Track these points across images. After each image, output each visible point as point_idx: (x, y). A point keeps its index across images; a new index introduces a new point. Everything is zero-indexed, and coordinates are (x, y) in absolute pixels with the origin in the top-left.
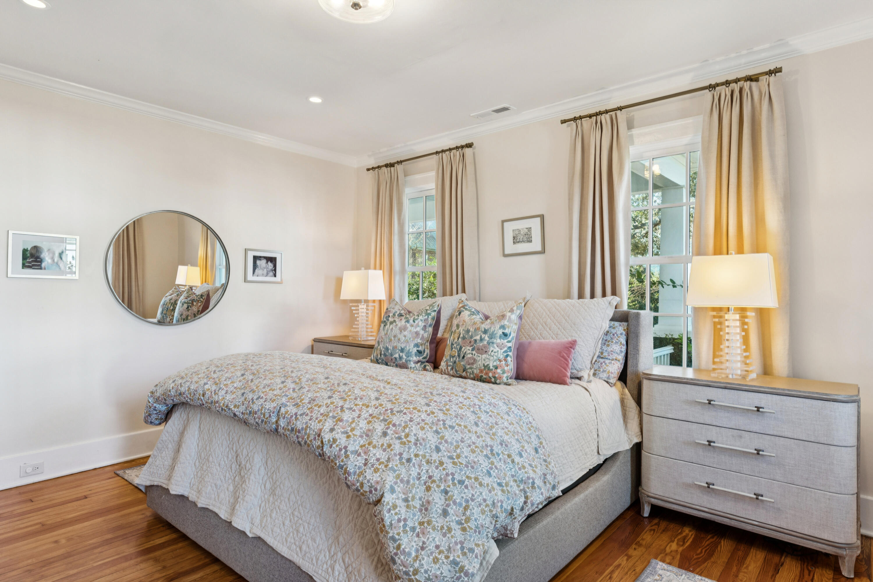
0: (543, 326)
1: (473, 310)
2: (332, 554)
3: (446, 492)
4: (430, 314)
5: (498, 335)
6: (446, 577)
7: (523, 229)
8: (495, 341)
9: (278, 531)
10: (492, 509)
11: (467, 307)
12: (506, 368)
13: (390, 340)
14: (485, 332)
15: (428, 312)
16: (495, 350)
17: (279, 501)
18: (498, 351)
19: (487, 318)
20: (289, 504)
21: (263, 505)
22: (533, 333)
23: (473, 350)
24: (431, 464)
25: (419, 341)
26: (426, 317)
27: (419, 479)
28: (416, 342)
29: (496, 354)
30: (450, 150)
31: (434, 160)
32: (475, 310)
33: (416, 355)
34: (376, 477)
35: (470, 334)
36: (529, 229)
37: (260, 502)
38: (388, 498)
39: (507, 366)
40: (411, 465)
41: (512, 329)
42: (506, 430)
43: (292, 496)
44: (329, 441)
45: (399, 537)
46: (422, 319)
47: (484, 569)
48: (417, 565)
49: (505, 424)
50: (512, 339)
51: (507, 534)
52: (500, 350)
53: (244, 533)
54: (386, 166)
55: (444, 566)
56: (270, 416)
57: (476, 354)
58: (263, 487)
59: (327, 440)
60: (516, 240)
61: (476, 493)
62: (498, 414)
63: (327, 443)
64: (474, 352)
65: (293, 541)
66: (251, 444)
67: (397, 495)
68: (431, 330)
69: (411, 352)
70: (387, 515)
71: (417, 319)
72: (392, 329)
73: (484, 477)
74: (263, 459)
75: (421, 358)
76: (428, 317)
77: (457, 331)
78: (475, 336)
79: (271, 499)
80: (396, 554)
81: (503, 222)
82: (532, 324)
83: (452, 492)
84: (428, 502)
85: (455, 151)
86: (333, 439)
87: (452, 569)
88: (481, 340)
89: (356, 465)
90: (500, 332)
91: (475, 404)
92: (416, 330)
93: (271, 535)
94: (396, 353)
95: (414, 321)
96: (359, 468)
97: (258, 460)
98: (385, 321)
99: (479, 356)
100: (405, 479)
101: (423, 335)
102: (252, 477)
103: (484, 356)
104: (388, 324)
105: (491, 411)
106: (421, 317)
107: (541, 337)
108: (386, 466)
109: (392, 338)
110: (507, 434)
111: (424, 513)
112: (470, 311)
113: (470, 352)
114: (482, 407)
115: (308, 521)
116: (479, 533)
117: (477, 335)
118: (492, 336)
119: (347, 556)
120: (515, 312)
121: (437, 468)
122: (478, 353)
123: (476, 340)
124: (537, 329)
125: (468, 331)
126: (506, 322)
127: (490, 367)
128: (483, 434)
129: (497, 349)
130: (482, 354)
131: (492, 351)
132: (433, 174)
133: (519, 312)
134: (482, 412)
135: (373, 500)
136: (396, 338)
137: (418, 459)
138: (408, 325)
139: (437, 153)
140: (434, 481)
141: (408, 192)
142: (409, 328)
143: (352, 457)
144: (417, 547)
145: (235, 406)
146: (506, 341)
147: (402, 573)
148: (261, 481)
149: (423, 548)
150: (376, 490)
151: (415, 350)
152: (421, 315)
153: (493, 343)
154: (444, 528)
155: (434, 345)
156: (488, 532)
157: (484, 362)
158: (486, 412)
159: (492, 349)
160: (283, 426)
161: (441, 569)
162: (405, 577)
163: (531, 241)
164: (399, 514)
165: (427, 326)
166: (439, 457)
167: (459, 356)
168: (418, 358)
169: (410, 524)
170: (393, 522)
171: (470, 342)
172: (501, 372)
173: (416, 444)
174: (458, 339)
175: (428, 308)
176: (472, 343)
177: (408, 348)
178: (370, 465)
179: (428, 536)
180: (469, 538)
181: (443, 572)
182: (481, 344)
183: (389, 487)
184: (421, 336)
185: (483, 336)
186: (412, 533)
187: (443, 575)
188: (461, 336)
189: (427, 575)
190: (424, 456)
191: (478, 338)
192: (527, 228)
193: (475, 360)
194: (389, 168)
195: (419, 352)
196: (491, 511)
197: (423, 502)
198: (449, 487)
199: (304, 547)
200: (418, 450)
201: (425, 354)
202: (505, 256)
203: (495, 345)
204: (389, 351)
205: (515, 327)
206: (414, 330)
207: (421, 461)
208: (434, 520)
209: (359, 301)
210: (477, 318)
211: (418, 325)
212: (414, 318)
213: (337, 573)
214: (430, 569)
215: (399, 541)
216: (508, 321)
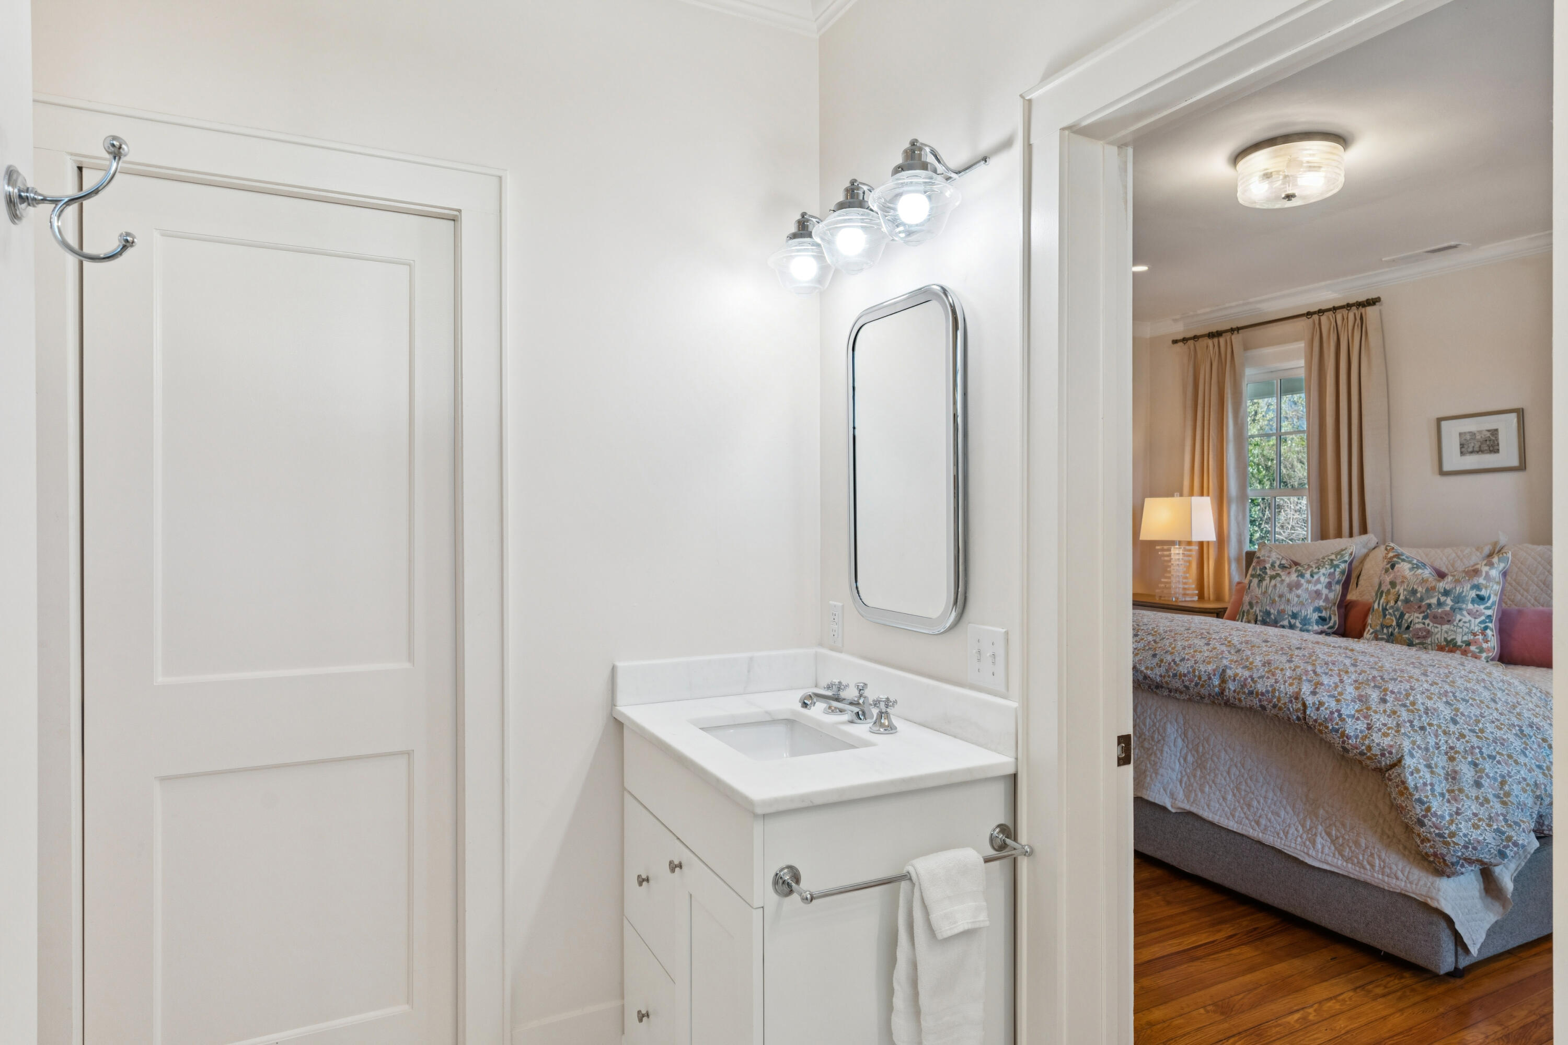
0: (1539, 587)
1: (1415, 561)
2: (1308, 827)
3: (1476, 765)
4: (1337, 566)
5: (1469, 599)
6: (1490, 844)
7: (1480, 432)
8: (1464, 606)
9: (1217, 806)
10: (1535, 790)
11: (1404, 557)
12: (1485, 645)
13: (1273, 602)
14: (1446, 593)
15: (1335, 563)
16: (1464, 619)
17: (1212, 775)
18: (1470, 621)
19: (1441, 575)
20: (1230, 778)
21: (1185, 779)
22: (1519, 597)
23: (1425, 618)
24: (1450, 735)
25: (1321, 603)
26: (1332, 570)
27: (1438, 748)
28: (1317, 605)
29: (1467, 625)
30: (1335, 309)
31: (1303, 325)
32: (1418, 560)
33: (1317, 623)
34: (1387, 741)
35: (1419, 595)
36: (1495, 432)
37: (1179, 776)
38: (1408, 761)
39: (1487, 642)
40: (1427, 733)
41: (1493, 591)
42: (1497, 723)
43: (1234, 770)
44: (1314, 704)
45: (1428, 800)
46: (1325, 572)
47: (1520, 858)
48: (1453, 828)
49: (1494, 714)
50: (1494, 604)
51: (1543, 830)
52: (1473, 620)
53: (1164, 809)
54: (1211, 335)
55: (1487, 833)
56: (1210, 678)
57: (1431, 624)
58: (1182, 761)
59: (1311, 702)
60: (1464, 449)
61: (1512, 770)
62: (1482, 702)
63: (1311, 705)
64: (1427, 621)
65: (1242, 815)
66: (1158, 713)
67: (1418, 760)
68: (1338, 588)
69: (1310, 619)
70: (1410, 777)
71: (1317, 573)
72: (1275, 585)
73: (1519, 756)
74: (1180, 730)
75: (1326, 627)
76: (1335, 570)
77: (1392, 591)
78: (1428, 598)
79: (1199, 773)
80: (1425, 816)
81: (1439, 420)
82: (1518, 584)
83: (1483, 765)
84: (1455, 772)
85: (1345, 311)
86: (1319, 702)
87: (1497, 837)
88: (1440, 604)
89: (1356, 729)
90: (1473, 594)
91: (1446, 692)
92: (1315, 589)
93: (1207, 810)
94: (1284, 620)
95: (1312, 576)
96: (1361, 732)
97: (1172, 731)
98: (1259, 575)
99: (1437, 627)
100: (1423, 746)
101: (1326, 596)
102: (1166, 749)
103: (1445, 627)
104: (1268, 579)
105: (1472, 699)
106: (1323, 571)
107: (1536, 603)
108: (1398, 731)
109: (1277, 599)
110: (1500, 729)
111: (1452, 782)
112: (1410, 562)
113: (1420, 620)
114: (1457, 694)
115: (1263, 795)
116: (1522, 811)
117: (1432, 597)
118: (1459, 599)
119: (1334, 828)
120: (1496, 565)
121: (1458, 739)
122: (1434, 623)
123: (1429, 606)
124: (1527, 591)
125: (1414, 592)
126: (1481, 580)
127: (1456, 642)
128: (1506, 712)
129: (1468, 618)
130: (1441, 624)
131: (1460, 621)
132: (1301, 345)
133: (1502, 565)
134: (1459, 701)
135: (1386, 764)
136: (1283, 599)
137: (1432, 728)
138: (1302, 581)
139: (1309, 314)
140: (1457, 752)
141: (1250, 375)
142: (1305, 585)
143: (1349, 720)
144: (1451, 812)
145: (1147, 668)
146: (1482, 607)
147: (1434, 835)
148: (1178, 754)
149: (1457, 813)
150: (1391, 753)
151: (1315, 616)
152: (1323, 567)
153: (1461, 609)
154: (1479, 798)
155: (1343, 610)
156: (1532, 812)
157: (1446, 635)
158: (1463, 700)
159: (1459, 617)
160: (1233, 689)
161: (1484, 835)
162: (1437, 839)
163: (1497, 451)
164: (1424, 778)
165: (1334, 583)
166: (1458, 729)
167: (1399, 625)
168: (1320, 627)
169: (1438, 789)
170: (1418, 785)
171: (1420, 607)
172: (1477, 651)
173: (1427, 714)
174: (1396, 602)
175: (1333, 557)
176: (1422, 609)
177: (1303, 613)
178: (1376, 729)
179: (1462, 803)
180: (1512, 812)
181: (1486, 838)
182: (1440, 611)
183: (1407, 751)
184: (1324, 597)
185: (1443, 599)
186: (1441, 798)
187: (1487, 841)
188: (1402, 597)
189: (1467, 839)
190: (1439, 726)
191: (1434, 601)
192: (1489, 431)
193: (1428, 632)
194: (1216, 340)
195: (1323, 620)
196: (1532, 791)
197: (1447, 772)
198: (1479, 760)
199: (1263, 821)
200: (1431, 719)
201: (1332, 622)
202: (1442, 473)
203: (1465, 613)
204: (1272, 616)
205: (1497, 588)
206: (1312, 587)
207: (1437, 730)
208: (1466, 789)
209: (1173, 543)
210: (1427, 573)
211: (1318, 581)
212: (1312, 571)
213: (1320, 846)
214: (1470, 834)
215: (1428, 804)
216: (1484, 579)
